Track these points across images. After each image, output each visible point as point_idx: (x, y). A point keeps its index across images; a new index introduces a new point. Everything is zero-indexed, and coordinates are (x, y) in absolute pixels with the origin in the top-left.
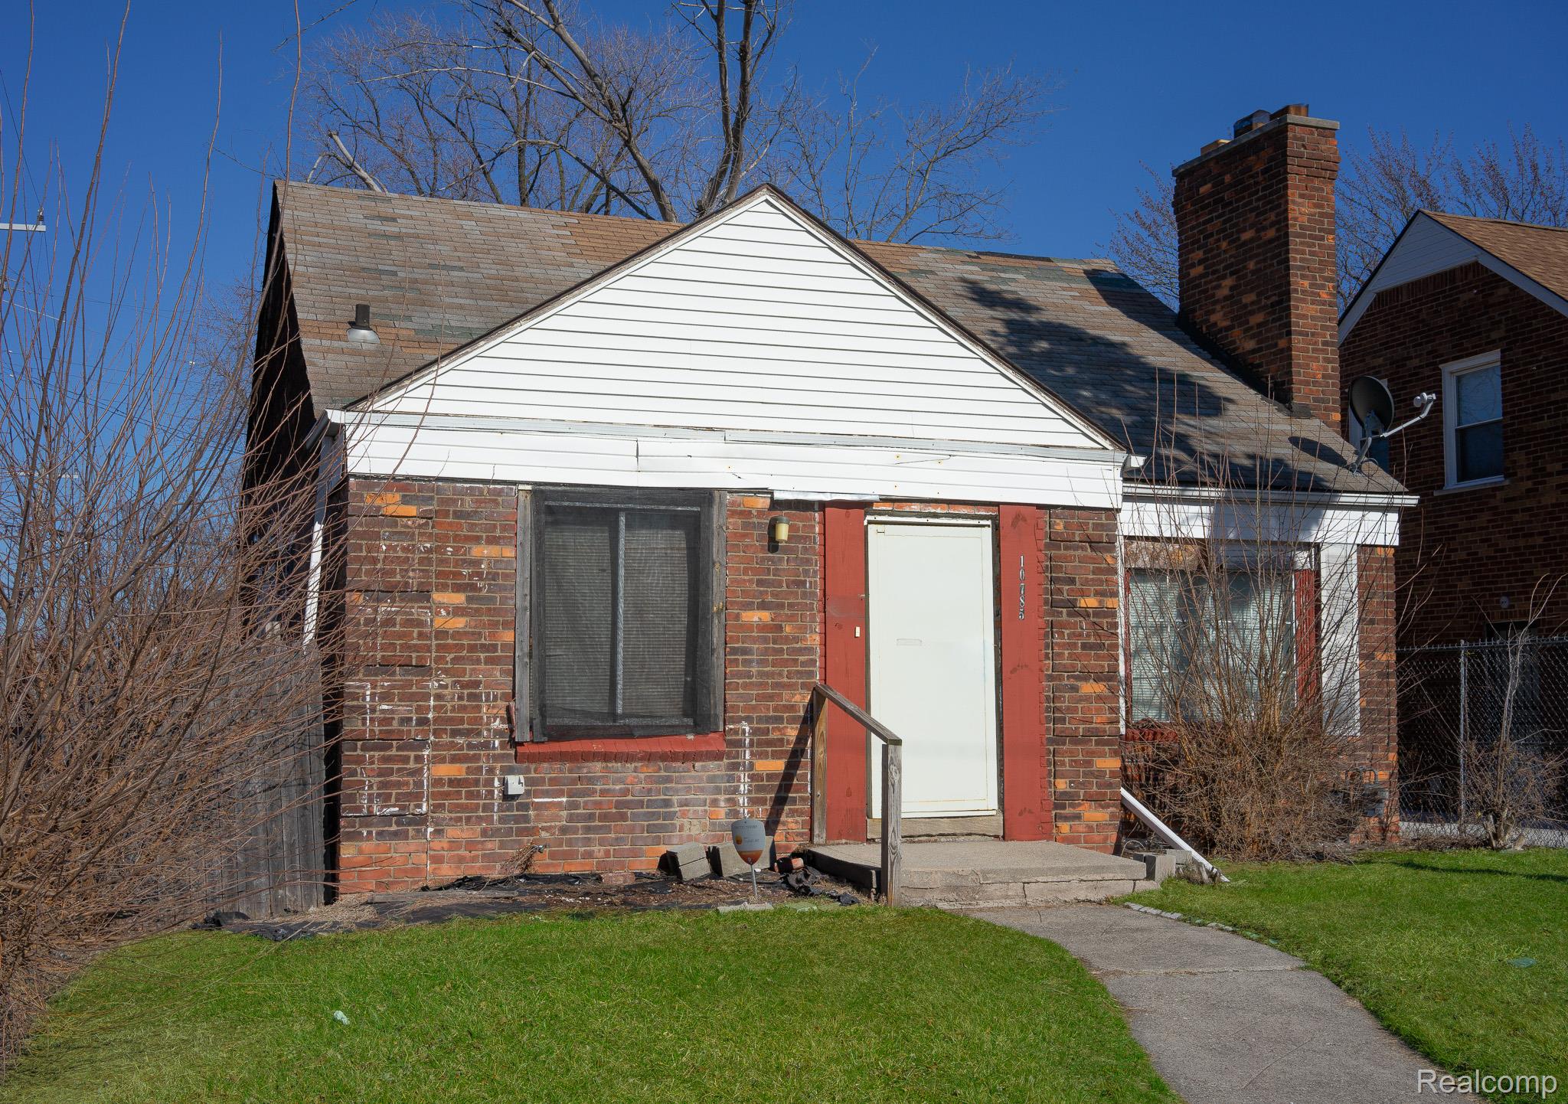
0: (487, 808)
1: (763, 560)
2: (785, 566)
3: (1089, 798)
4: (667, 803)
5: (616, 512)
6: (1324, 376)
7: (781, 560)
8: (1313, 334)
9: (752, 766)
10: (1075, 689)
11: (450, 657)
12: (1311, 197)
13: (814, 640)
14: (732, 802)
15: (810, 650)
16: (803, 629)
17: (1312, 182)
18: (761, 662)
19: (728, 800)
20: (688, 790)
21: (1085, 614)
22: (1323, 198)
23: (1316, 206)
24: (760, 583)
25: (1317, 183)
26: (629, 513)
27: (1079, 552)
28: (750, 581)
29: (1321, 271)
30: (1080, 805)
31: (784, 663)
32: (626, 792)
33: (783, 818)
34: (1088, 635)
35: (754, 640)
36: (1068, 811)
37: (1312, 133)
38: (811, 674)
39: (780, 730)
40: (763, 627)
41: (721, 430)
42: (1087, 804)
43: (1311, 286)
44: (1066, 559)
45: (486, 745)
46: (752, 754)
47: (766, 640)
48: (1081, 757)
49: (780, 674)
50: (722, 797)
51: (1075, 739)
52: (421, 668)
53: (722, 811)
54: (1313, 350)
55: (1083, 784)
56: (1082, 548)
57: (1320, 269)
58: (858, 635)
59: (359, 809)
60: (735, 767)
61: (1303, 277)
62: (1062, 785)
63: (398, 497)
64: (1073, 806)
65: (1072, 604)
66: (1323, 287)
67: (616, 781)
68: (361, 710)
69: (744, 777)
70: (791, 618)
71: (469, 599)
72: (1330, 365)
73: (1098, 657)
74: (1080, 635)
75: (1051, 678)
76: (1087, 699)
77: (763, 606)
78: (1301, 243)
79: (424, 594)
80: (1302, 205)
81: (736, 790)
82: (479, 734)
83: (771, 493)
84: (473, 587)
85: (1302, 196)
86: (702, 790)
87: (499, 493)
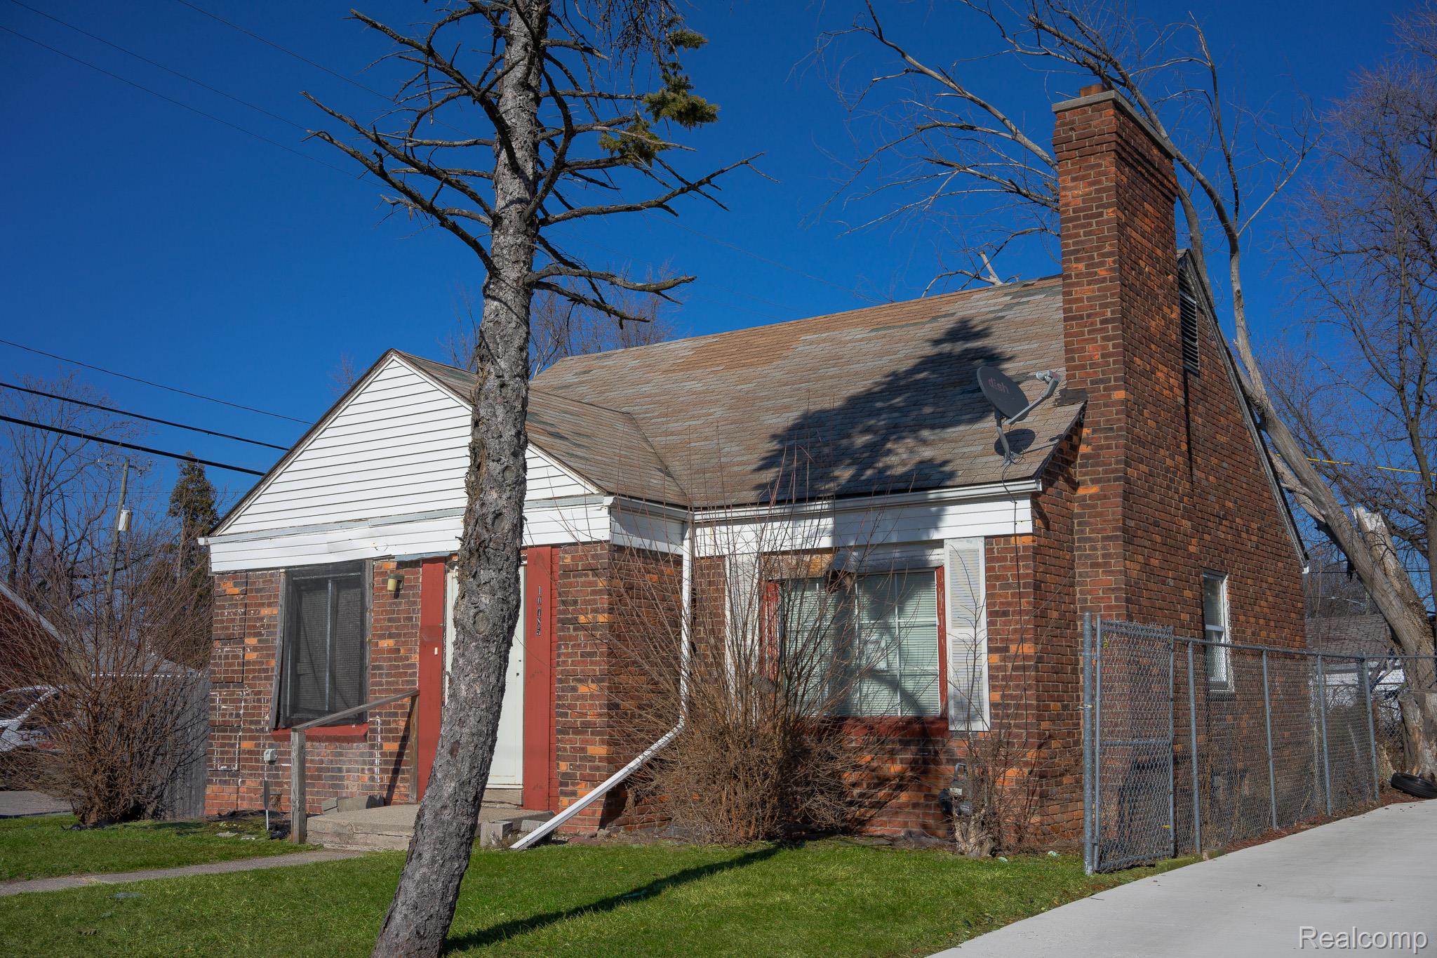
0: (262, 768)
1: (391, 604)
2: (403, 607)
3: (583, 778)
4: (340, 770)
5: (326, 580)
6: (1103, 356)
7: (400, 603)
8: (1089, 316)
9: (381, 745)
10: (574, 689)
11: (251, 676)
12: (1083, 178)
13: (415, 658)
14: (371, 771)
15: (413, 665)
16: (410, 651)
17: (1086, 161)
18: (388, 675)
19: (369, 769)
20: (350, 761)
21: (583, 628)
22: (1099, 174)
23: (1091, 184)
24: (390, 620)
25: (1093, 160)
26: (334, 580)
27: (583, 579)
28: (384, 619)
29: (1099, 248)
30: (578, 784)
31: (400, 675)
32: (322, 762)
33: (398, 784)
34: (585, 646)
35: (384, 660)
36: (570, 788)
37: (1085, 112)
38: (413, 682)
39: (395, 721)
40: (390, 651)
41: (366, 519)
42: (584, 784)
43: (1088, 266)
44: (571, 585)
45: (262, 730)
46: (382, 738)
47: (390, 659)
48: (578, 745)
49: (397, 683)
50: (366, 767)
51: (577, 731)
52: (240, 684)
53: (367, 776)
54: (1089, 332)
55: (579, 766)
56: (587, 575)
57: (1097, 247)
58: (436, 653)
59: (212, 766)
60: (372, 747)
61: (1077, 260)
62: (564, 767)
63: (232, 585)
64: (573, 784)
65: (574, 621)
66: (1102, 264)
67: (319, 755)
68: (214, 708)
69: (377, 753)
70: (405, 643)
71: (259, 641)
72: (1111, 344)
73: (592, 663)
74: (579, 645)
75: (560, 681)
76: (583, 697)
77: (391, 636)
78: (1075, 227)
79: (241, 640)
80: (1076, 188)
81: (373, 763)
82: (258, 722)
83: (393, 557)
84: (260, 634)
85: (1074, 180)
86: (357, 762)
87: (272, 575)
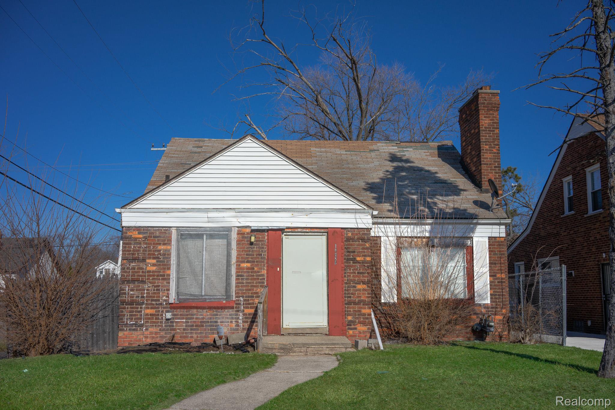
0: (161, 322)
1: (248, 248)
2: (255, 249)
3: (360, 323)
4: (216, 322)
5: (203, 235)
6: (495, 178)
7: (254, 248)
8: (490, 164)
9: (243, 311)
10: (355, 287)
11: (151, 278)
12: (489, 117)
13: (264, 272)
14: (237, 322)
15: (263, 275)
16: (261, 269)
17: (489, 112)
18: (247, 279)
19: (236, 321)
20: (223, 318)
21: (358, 262)
22: (494, 117)
23: (491, 120)
24: (247, 255)
25: (491, 112)
26: (207, 235)
27: (357, 243)
28: (244, 254)
29: (493, 142)
30: (357, 325)
31: (255, 279)
32: (203, 318)
33: (254, 327)
34: (360, 270)
35: (245, 272)
36: (352, 327)
37: (489, 95)
38: (263, 283)
39: (253, 300)
40: (248, 268)
41: (234, 209)
42: (359, 325)
43: (489, 147)
44: (352, 245)
45: (161, 304)
46: (244, 307)
47: (248, 272)
48: (357, 309)
49: (253, 283)
50: (234, 320)
51: (355, 303)
52: (143, 282)
53: (234, 324)
54: (490, 170)
55: (357, 318)
56: (359, 241)
57: (493, 141)
58: (278, 270)
59: (124, 322)
60: (238, 311)
61: (486, 145)
62: (350, 318)
63: (137, 232)
64: (354, 325)
65: (354, 260)
66: (494, 147)
67: (201, 315)
68: (125, 294)
69: (241, 314)
70: (257, 265)
71: (157, 261)
72: (497, 174)
73: (363, 276)
74: (357, 269)
75: (346, 283)
76: (359, 290)
77: (248, 262)
78: (485, 133)
79: (144, 260)
80: (486, 120)
81: (238, 318)
82: (159, 300)
83: (251, 227)
84: (158, 258)
85: (485, 117)
86: (227, 318)
87: (167, 230)
